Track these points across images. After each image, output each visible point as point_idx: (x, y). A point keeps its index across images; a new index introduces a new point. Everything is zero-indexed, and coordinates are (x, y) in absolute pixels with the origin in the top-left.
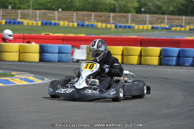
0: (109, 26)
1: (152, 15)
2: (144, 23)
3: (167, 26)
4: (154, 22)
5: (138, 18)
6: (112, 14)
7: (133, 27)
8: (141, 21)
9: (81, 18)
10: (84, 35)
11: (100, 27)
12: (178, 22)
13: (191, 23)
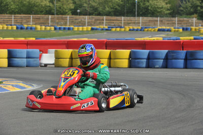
0: (48, 28)
1: (91, 16)
2: (83, 25)
3: (106, 27)
4: (93, 23)
5: (76, 19)
6: (50, 16)
7: (73, 29)
9: (19, 20)
11: (39, 29)
12: (116, 23)
13: (130, 23)
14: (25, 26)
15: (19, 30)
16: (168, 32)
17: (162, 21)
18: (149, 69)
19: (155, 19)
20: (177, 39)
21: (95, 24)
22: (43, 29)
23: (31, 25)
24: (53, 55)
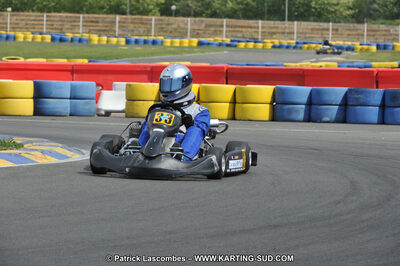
0: (114, 40)
1: (197, 19)
2: (183, 35)
3: (228, 41)
4: (201, 32)
5: (169, 24)
6: (118, 17)
7: (162, 42)
8: (176, 29)
9: (57, 25)
10: (86, 61)
11: (96, 42)
12: (248, 32)
13: (275, 33)
14: (69, 35)
15: (57, 43)
16: (349, 52)
17: (337, 30)
18: (310, 124)
19: (324, 25)
20: (366, 67)
21: (205, 33)
22: (105, 43)
23: (81, 33)
24: (124, 93)
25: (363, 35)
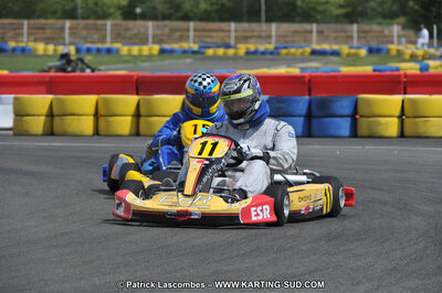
1: (160, 23)
3: (195, 47)
5: (127, 29)
6: (68, 23)
8: (135, 36)
10: (6, 72)
11: (41, 52)
13: (250, 37)
14: (11, 45)
16: (334, 58)
17: (322, 32)
19: (307, 26)
22: (51, 52)
25: (352, 37)
